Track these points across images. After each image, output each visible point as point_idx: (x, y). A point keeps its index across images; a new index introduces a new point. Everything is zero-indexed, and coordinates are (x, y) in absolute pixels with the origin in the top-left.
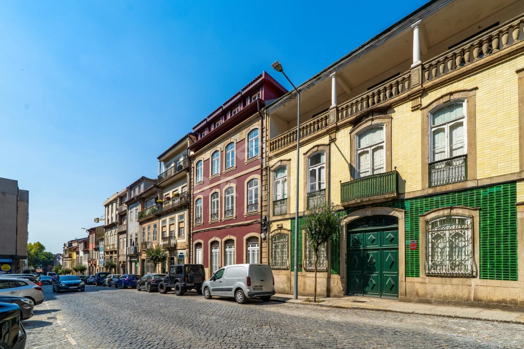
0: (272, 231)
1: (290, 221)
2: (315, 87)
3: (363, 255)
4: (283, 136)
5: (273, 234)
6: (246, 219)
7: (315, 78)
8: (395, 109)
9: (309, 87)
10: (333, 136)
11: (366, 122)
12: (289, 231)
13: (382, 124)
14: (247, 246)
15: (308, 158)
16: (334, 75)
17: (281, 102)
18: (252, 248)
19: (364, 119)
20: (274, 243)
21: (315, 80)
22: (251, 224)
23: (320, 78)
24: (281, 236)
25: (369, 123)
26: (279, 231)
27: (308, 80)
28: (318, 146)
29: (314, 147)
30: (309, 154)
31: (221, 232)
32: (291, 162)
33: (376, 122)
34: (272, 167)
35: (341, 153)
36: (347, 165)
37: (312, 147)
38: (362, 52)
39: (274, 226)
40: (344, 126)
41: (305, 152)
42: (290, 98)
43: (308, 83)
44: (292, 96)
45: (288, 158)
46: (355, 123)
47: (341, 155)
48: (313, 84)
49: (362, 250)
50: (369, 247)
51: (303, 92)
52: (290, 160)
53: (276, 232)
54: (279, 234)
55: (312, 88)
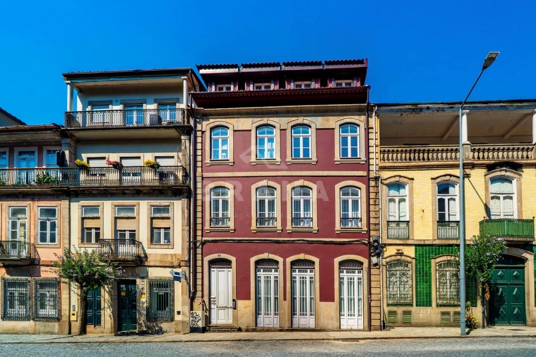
0: (385, 256)
1: (413, 248)
2: (443, 113)
3: (494, 289)
4: (400, 149)
5: (388, 260)
6: (339, 236)
7: (448, 104)
8: (523, 169)
9: (438, 110)
10: (468, 171)
11: (501, 171)
12: (413, 258)
13: (513, 178)
14: (341, 271)
15: (436, 184)
16: (467, 113)
17: (401, 109)
18: (347, 274)
19: (498, 167)
20: (389, 271)
21: (447, 106)
22: (350, 243)
23: (452, 107)
24: (399, 263)
25: (503, 173)
26: (399, 257)
27: (440, 102)
28: (451, 176)
29: (445, 175)
30: (438, 180)
31: (284, 246)
32: (414, 182)
33: (508, 174)
34: (385, 180)
35: (476, 191)
36: (483, 204)
37: (444, 174)
38: (497, 106)
39: (390, 251)
40: (480, 166)
41: (435, 177)
42: (413, 110)
43: (440, 106)
44: (417, 109)
45: (410, 177)
46: (490, 168)
47: (476, 193)
48: (443, 110)
49: (492, 284)
50: (499, 282)
51: (430, 111)
52: (413, 179)
53: (393, 258)
54: (398, 260)
55: (440, 113)
